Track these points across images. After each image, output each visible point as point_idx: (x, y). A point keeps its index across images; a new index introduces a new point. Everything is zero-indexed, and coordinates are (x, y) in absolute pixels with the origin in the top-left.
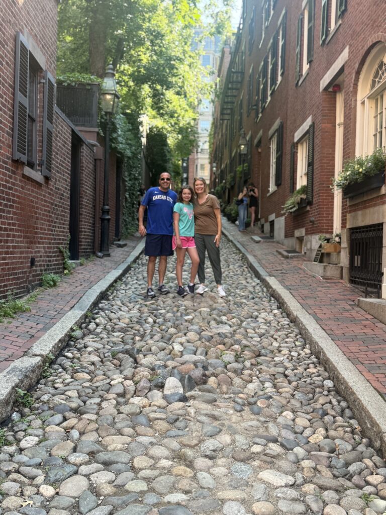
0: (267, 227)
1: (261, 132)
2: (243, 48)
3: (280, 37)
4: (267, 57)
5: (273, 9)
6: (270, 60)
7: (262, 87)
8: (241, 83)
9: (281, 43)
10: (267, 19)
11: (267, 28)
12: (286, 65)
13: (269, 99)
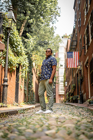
1: (88, 58)
7: (86, 39)
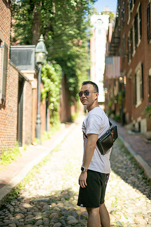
0: (137, 126)
2: (119, 24)
3: (138, 18)
4: (132, 29)
5: (134, 3)
6: (133, 30)
7: (130, 45)
8: (119, 43)
9: (139, 21)
10: (131, 9)
11: (131, 13)
12: (143, 32)
13: (134, 52)
